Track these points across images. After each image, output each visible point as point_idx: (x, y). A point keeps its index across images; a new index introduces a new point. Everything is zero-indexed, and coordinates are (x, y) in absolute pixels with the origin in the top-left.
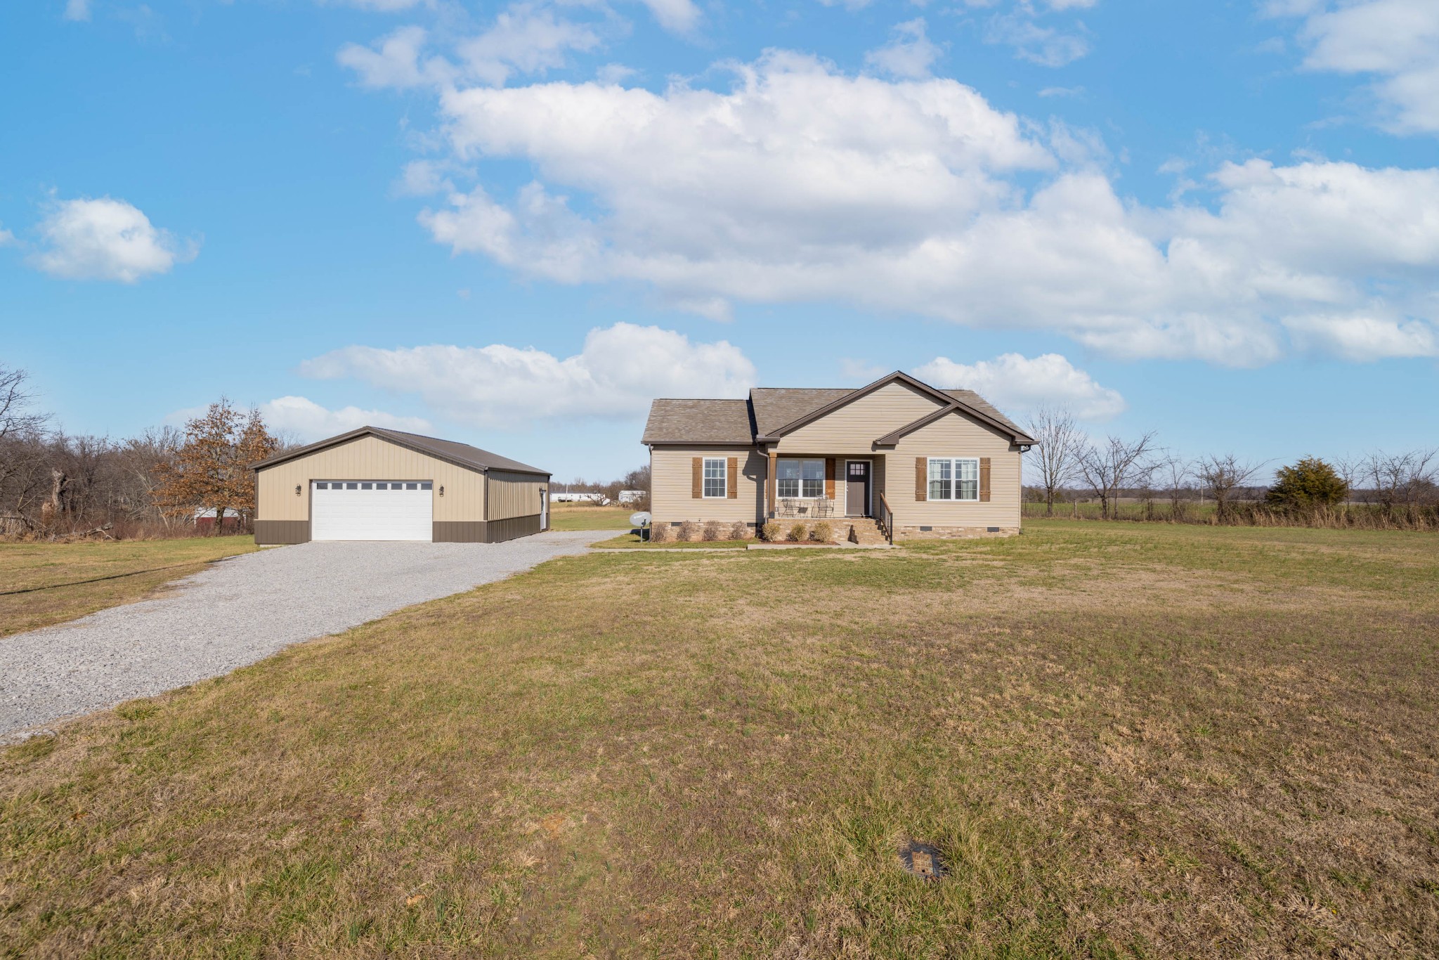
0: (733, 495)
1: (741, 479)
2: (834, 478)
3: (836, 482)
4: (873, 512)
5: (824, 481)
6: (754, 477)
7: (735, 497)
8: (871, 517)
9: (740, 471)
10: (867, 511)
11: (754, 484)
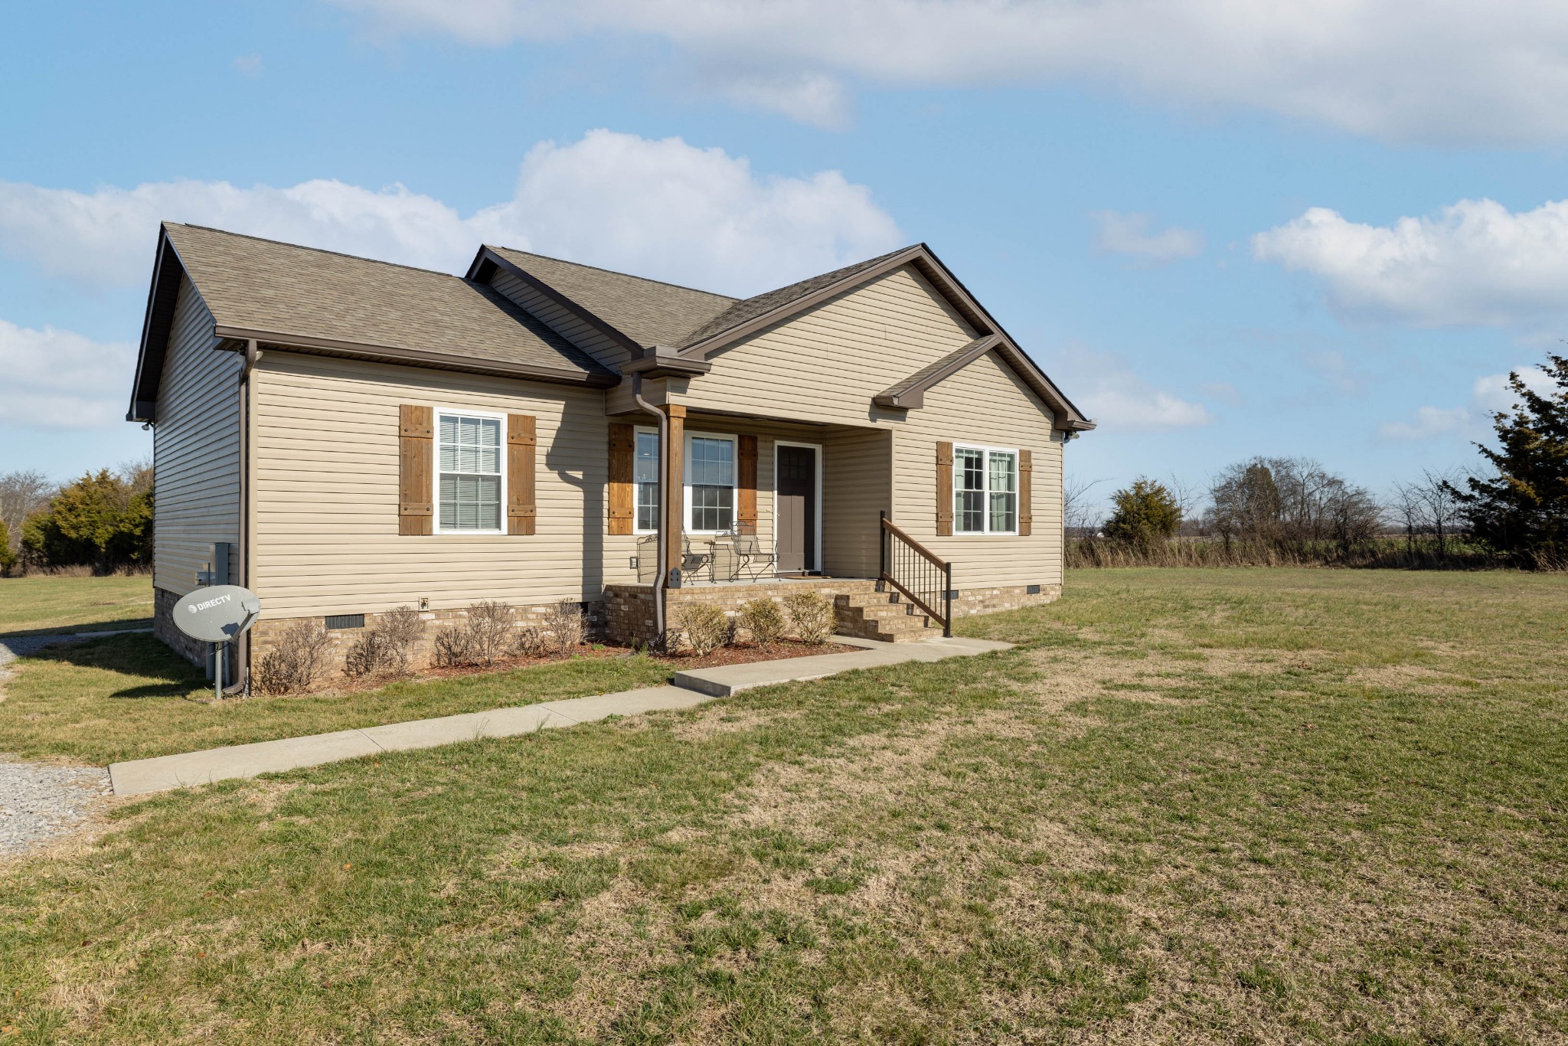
0: (524, 524)
1: (546, 479)
2: (754, 487)
3: (759, 493)
4: (824, 562)
5: (736, 491)
6: (579, 475)
7: (530, 530)
8: (818, 574)
9: (540, 458)
10: (809, 562)
11: (577, 495)
